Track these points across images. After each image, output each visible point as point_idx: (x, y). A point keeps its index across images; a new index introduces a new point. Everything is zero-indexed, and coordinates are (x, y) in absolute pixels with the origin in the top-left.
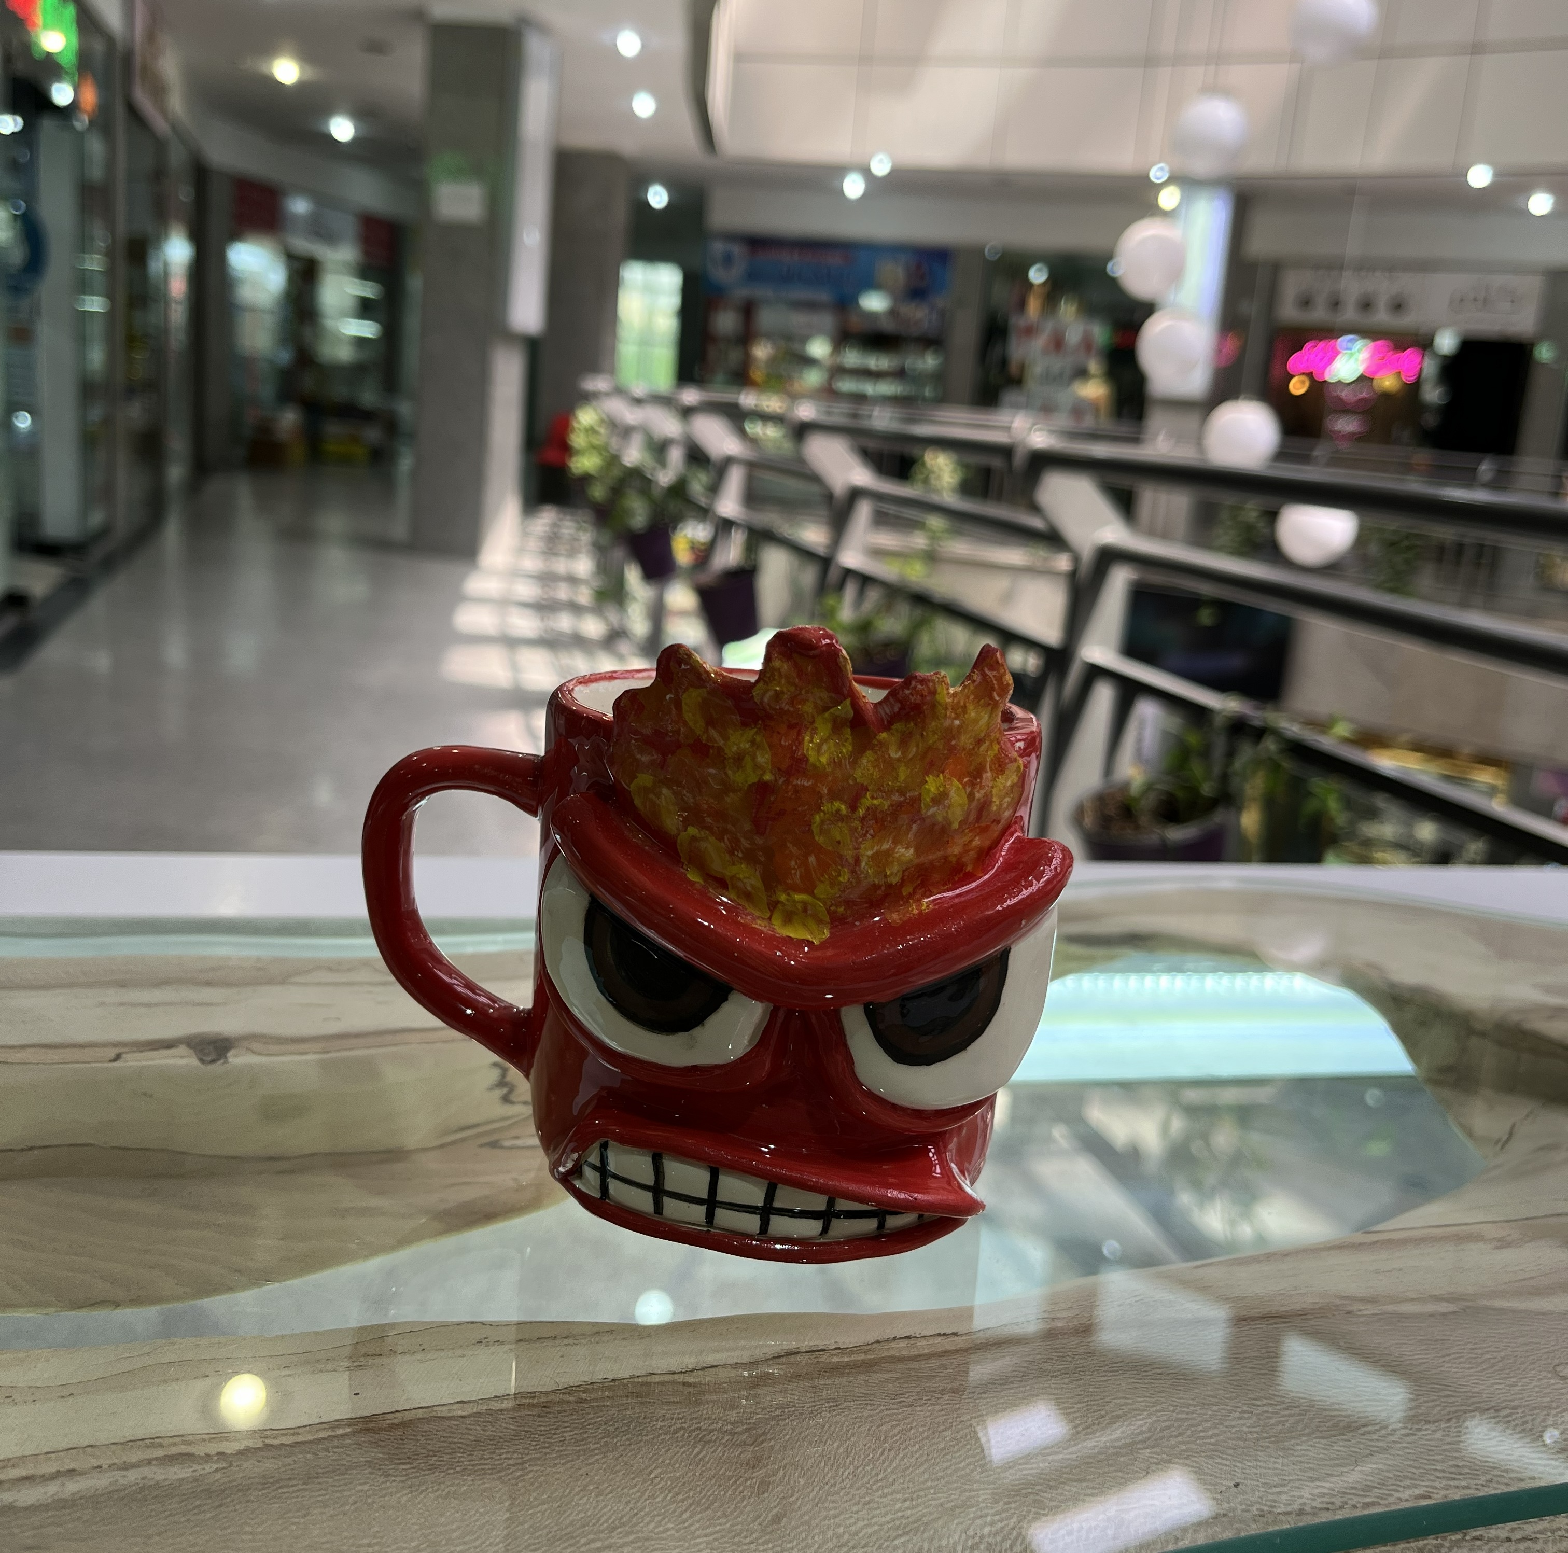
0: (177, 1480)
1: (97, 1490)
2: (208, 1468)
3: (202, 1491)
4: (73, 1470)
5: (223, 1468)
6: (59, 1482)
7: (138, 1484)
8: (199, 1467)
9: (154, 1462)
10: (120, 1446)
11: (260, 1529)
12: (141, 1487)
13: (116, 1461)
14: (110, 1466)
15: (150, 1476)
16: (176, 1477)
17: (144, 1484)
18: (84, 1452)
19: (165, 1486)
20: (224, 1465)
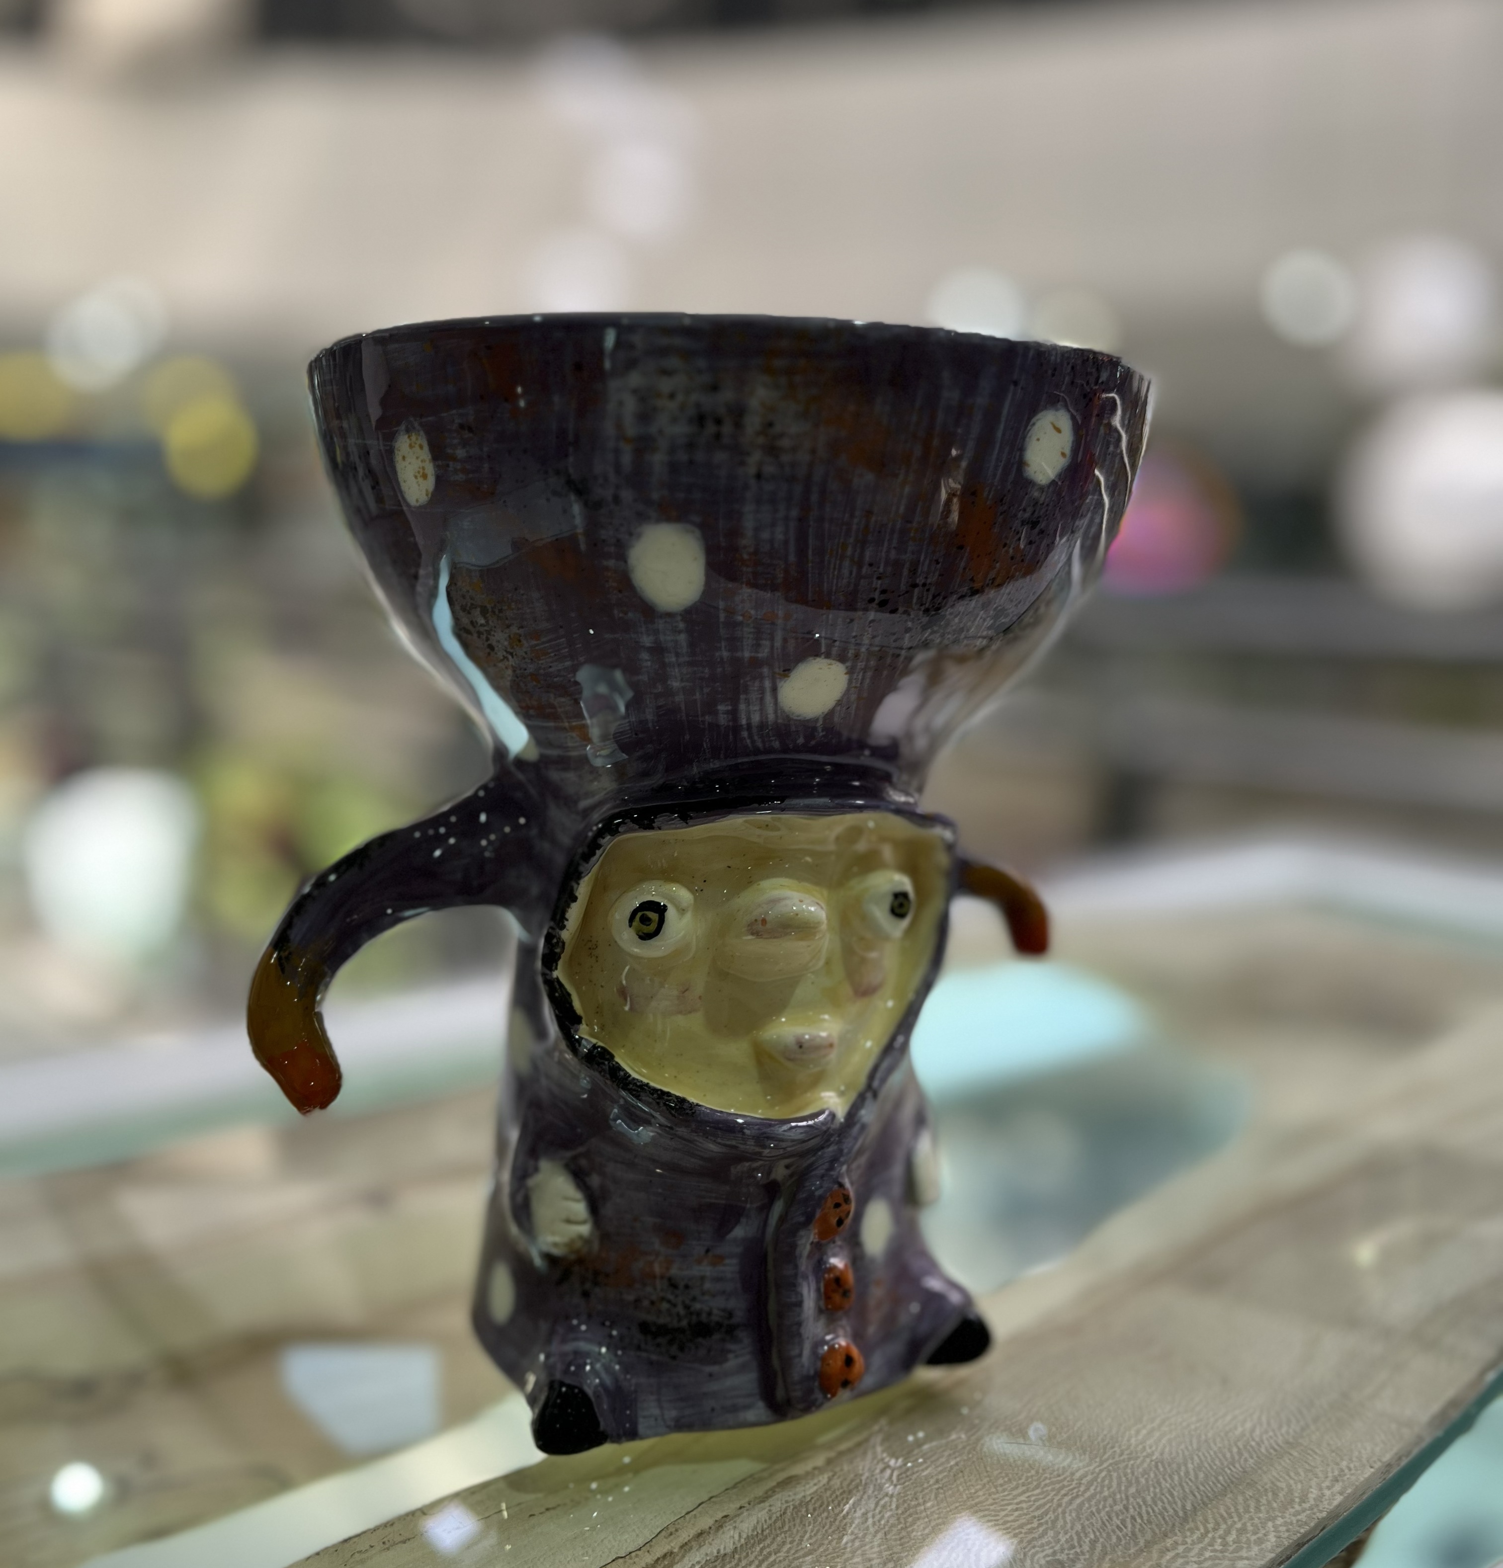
0: (813, 1493)
1: (766, 1521)
2: (824, 1478)
3: (841, 1494)
4: (726, 1516)
5: (833, 1476)
6: (728, 1527)
7: (789, 1506)
8: (815, 1481)
9: (777, 1490)
10: (735, 1490)
11: (921, 1501)
12: (795, 1507)
13: (747, 1499)
14: (749, 1504)
15: (791, 1499)
16: (808, 1493)
17: (793, 1505)
18: (713, 1502)
19: (810, 1501)
20: (830, 1474)
